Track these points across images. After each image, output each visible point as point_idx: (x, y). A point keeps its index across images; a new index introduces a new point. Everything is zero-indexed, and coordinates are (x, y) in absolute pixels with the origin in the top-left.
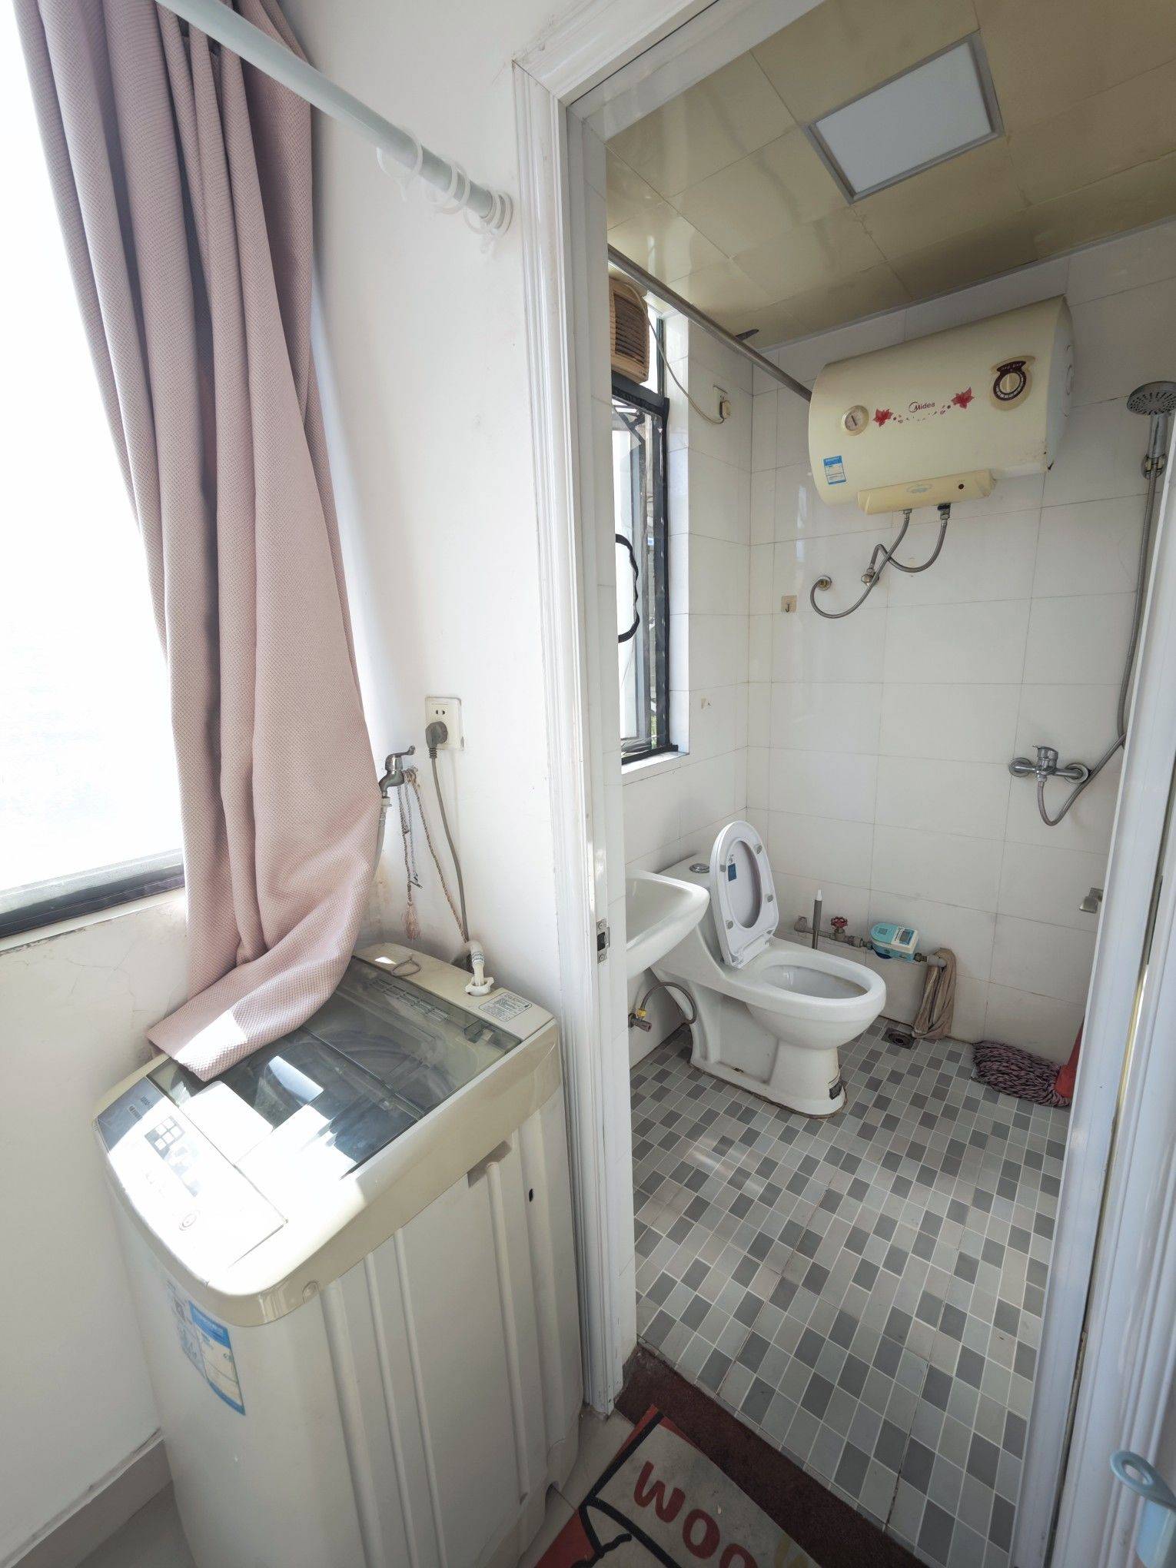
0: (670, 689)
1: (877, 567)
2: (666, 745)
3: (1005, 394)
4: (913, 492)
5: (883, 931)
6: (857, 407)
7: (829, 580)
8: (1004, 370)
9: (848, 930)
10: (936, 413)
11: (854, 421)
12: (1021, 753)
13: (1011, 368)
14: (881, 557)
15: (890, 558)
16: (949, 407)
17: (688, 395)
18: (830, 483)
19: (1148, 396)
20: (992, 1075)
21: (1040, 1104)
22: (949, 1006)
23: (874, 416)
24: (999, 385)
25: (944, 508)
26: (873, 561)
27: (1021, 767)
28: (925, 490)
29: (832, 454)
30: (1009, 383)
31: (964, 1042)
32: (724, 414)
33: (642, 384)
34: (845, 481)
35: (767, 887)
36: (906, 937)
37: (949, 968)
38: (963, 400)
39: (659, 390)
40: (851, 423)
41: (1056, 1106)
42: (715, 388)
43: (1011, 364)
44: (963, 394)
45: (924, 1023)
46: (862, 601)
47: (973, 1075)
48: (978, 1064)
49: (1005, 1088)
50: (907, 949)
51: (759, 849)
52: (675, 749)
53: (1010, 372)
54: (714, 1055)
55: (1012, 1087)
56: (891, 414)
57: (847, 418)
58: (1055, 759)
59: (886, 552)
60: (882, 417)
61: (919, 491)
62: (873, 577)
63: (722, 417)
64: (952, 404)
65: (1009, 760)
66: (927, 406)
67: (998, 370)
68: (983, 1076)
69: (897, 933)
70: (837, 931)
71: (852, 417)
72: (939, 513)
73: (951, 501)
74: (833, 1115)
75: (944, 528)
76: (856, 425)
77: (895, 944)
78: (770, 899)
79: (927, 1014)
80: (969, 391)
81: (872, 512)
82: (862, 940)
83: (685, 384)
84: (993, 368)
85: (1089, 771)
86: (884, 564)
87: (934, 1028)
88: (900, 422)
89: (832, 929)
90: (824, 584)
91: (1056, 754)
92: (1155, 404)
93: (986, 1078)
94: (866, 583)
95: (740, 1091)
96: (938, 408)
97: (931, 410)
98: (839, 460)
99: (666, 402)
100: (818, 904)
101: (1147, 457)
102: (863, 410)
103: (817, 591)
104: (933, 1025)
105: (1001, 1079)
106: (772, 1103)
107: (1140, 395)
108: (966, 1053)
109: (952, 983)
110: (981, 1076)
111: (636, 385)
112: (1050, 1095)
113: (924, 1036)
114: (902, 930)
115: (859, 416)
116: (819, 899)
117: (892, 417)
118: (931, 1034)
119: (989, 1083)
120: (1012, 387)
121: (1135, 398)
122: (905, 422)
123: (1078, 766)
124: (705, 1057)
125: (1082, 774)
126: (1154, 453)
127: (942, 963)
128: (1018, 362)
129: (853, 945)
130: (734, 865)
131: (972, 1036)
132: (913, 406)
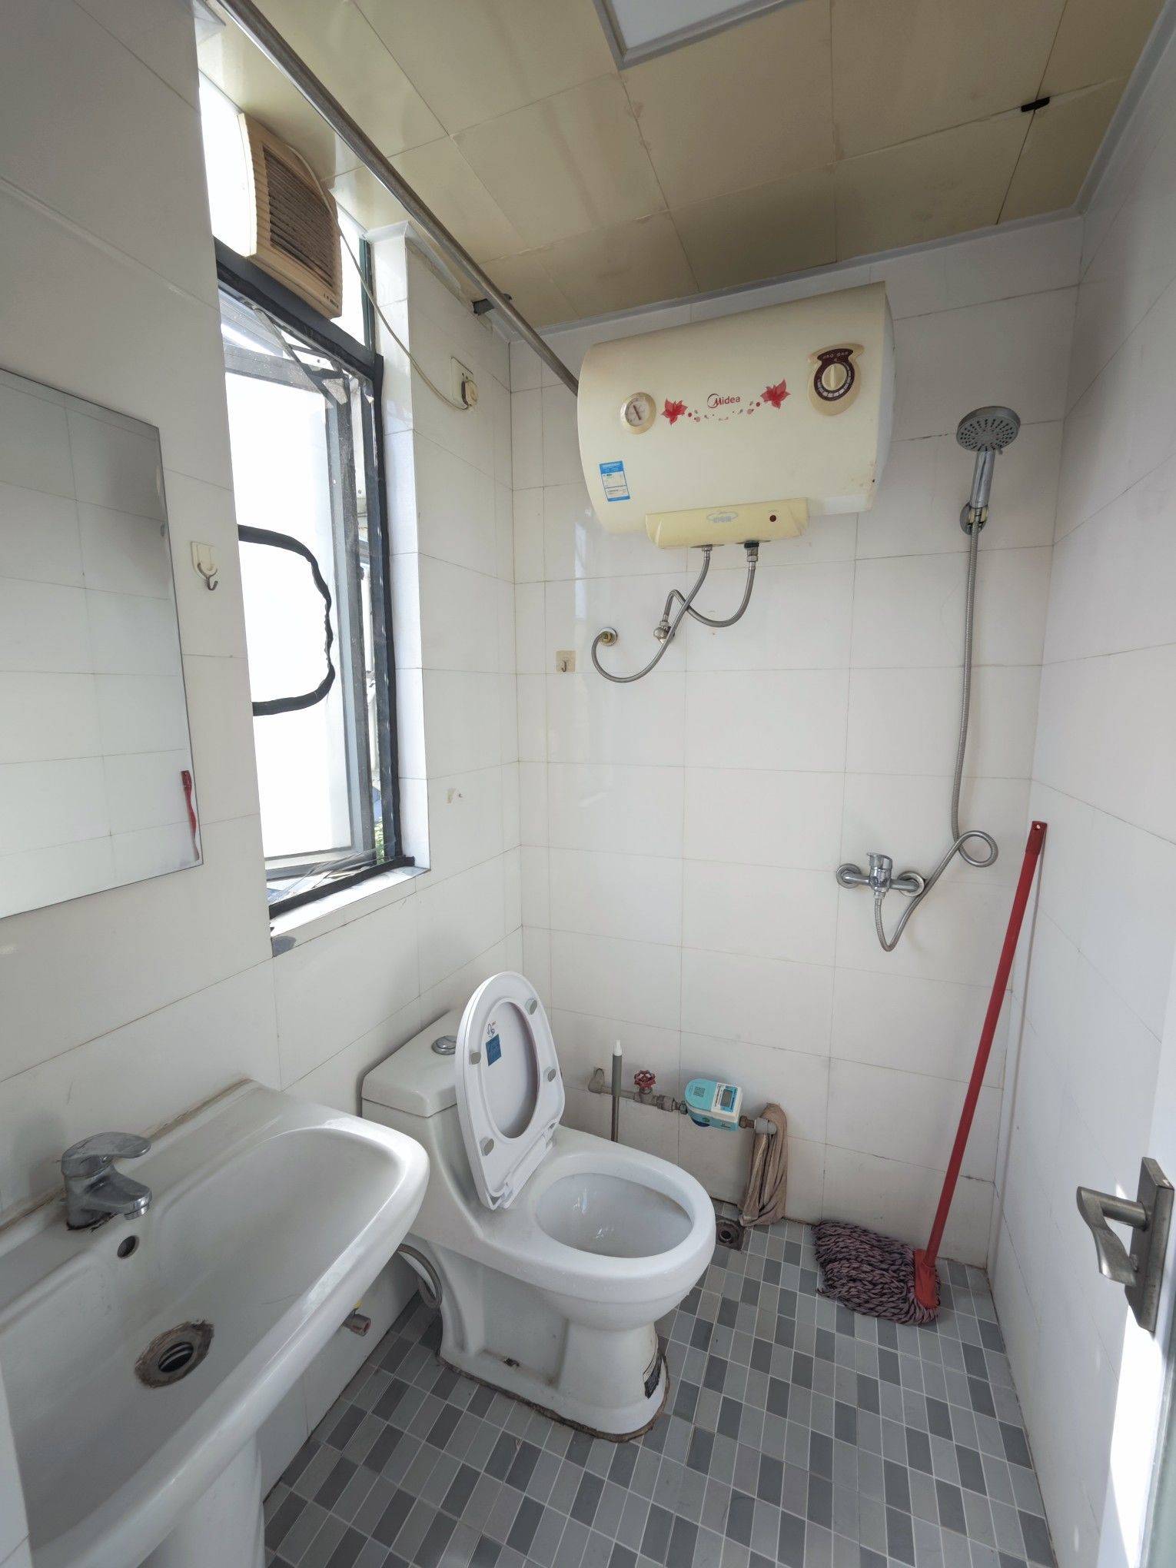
0: (400, 775)
1: (672, 620)
2: (398, 858)
3: (828, 392)
4: (715, 520)
5: (699, 1092)
6: (641, 395)
7: (614, 633)
8: (828, 359)
9: (657, 1088)
10: (741, 411)
11: (637, 413)
12: (848, 859)
13: (835, 357)
14: (677, 606)
15: (688, 608)
16: (758, 404)
17: (409, 355)
18: (610, 500)
19: (983, 423)
20: (843, 1285)
21: (903, 1323)
22: (781, 1180)
23: (664, 410)
24: (821, 378)
25: (752, 545)
26: (667, 613)
27: (850, 875)
28: (729, 519)
29: (610, 458)
30: (833, 376)
31: (800, 1222)
32: (468, 398)
33: (334, 320)
34: (628, 498)
35: (546, 1059)
36: (727, 1099)
37: (781, 1133)
38: (775, 396)
39: (366, 339)
40: (634, 416)
41: (921, 1325)
42: (454, 360)
43: (835, 351)
44: (776, 388)
45: (754, 1205)
46: (656, 661)
47: (819, 1285)
48: (823, 1265)
49: (859, 1305)
50: (732, 1118)
51: (533, 1007)
52: (409, 862)
53: (834, 363)
54: (475, 1340)
55: (867, 1302)
56: (686, 408)
57: (628, 408)
58: (890, 869)
59: (684, 601)
60: (674, 411)
61: (723, 520)
62: (668, 632)
63: (466, 402)
64: (761, 400)
65: (834, 866)
66: (730, 400)
67: (820, 358)
68: (832, 1287)
69: (716, 1093)
70: (642, 1091)
71: (635, 407)
72: (744, 552)
73: (760, 538)
74: (651, 1426)
75: (753, 571)
76: (640, 419)
77: (716, 1110)
78: (551, 1076)
79: (756, 1194)
80: (783, 384)
81: (665, 547)
82: (674, 1100)
83: (405, 340)
84: (814, 354)
85: (924, 880)
86: (682, 614)
87: (765, 1211)
88: (697, 419)
89: (636, 1089)
90: (609, 637)
91: (891, 861)
92: (986, 438)
93: (836, 1291)
94: (659, 638)
95: (515, 1403)
96: (744, 405)
97: (735, 406)
98: (619, 467)
99: (379, 360)
100: (616, 1060)
101: (969, 506)
102: (649, 399)
103: (600, 646)
104: (763, 1207)
105: (854, 1291)
106: (563, 1421)
107: (973, 421)
108: (804, 1241)
109: (784, 1154)
110: (830, 1288)
111: (325, 320)
112: (912, 1308)
113: (754, 1223)
114: (723, 1089)
115: (644, 406)
116: (618, 1053)
117: (687, 412)
118: (763, 1218)
119: (841, 1299)
120: (836, 386)
121: (967, 425)
122: (703, 419)
123: (912, 875)
124: (462, 1345)
125: (917, 885)
126: (977, 502)
127: (772, 1129)
128: (846, 350)
129: (662, 1108)
130: (497, 1038)
131: (813, 1216)
132: (714, 398)
